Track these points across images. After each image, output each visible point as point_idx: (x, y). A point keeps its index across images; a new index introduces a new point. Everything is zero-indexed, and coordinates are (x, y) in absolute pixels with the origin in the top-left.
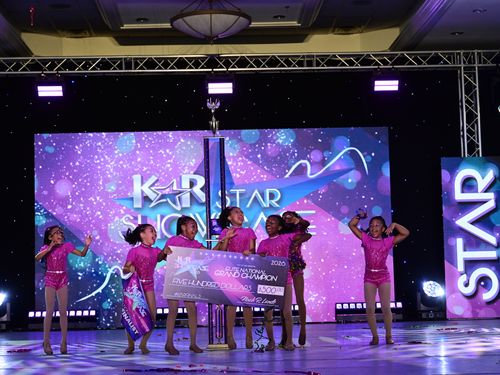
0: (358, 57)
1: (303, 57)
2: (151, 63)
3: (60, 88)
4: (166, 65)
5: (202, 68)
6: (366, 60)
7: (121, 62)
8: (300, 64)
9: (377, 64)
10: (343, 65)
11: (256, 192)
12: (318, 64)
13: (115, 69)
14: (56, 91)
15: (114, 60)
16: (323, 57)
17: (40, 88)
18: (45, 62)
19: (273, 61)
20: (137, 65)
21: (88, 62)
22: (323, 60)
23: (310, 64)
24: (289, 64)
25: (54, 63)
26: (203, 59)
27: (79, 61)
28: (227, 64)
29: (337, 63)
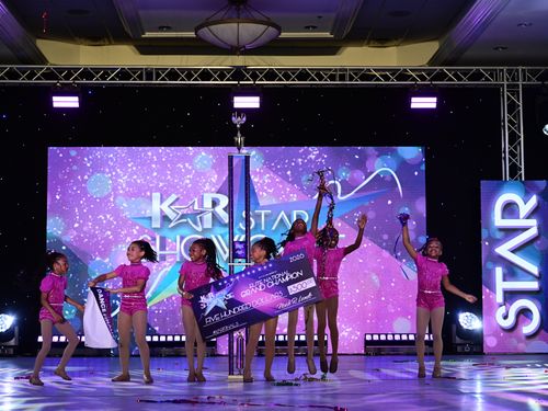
0: (394, 71)
1: (336, 70)
2: (173, 74)
3: (76, 99)
4: (189, 76)
5: (228, 80)
6: (403, 75)
7: (142, 73)
8: (332, 78)
9: (414, 79)
10: (378, 79)
11: (283, 213)
12: (351, 79)
13: (135, 80)
14: (72, 102)
15: (134, 70)
16: (357, 71)
17: (55, 98)
18: (61, 70)
19: (303, 75)
20: (158, 76)
21: (106, 72)
22: (356, 74)
23: (342, 78)
24: (321, 78)
25: (70, 72)
26: (229, 71)
27: (97, 70)
28: (255, 77)
29: (372, 77)
